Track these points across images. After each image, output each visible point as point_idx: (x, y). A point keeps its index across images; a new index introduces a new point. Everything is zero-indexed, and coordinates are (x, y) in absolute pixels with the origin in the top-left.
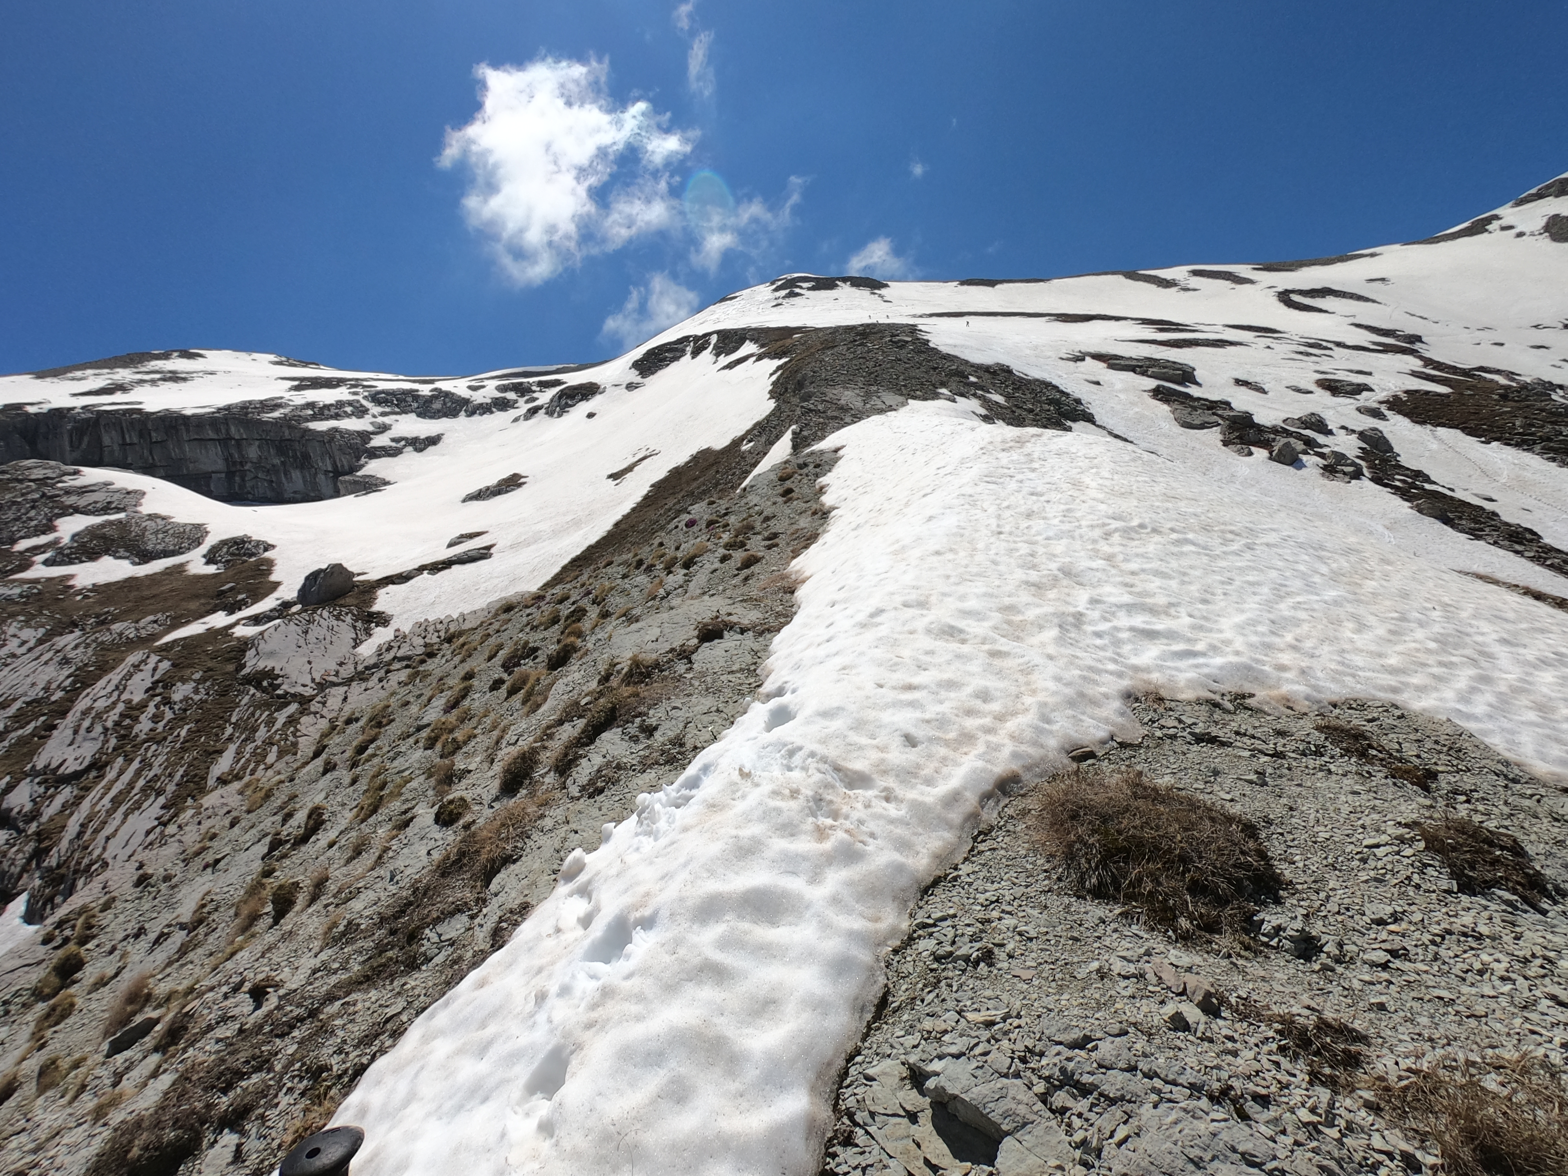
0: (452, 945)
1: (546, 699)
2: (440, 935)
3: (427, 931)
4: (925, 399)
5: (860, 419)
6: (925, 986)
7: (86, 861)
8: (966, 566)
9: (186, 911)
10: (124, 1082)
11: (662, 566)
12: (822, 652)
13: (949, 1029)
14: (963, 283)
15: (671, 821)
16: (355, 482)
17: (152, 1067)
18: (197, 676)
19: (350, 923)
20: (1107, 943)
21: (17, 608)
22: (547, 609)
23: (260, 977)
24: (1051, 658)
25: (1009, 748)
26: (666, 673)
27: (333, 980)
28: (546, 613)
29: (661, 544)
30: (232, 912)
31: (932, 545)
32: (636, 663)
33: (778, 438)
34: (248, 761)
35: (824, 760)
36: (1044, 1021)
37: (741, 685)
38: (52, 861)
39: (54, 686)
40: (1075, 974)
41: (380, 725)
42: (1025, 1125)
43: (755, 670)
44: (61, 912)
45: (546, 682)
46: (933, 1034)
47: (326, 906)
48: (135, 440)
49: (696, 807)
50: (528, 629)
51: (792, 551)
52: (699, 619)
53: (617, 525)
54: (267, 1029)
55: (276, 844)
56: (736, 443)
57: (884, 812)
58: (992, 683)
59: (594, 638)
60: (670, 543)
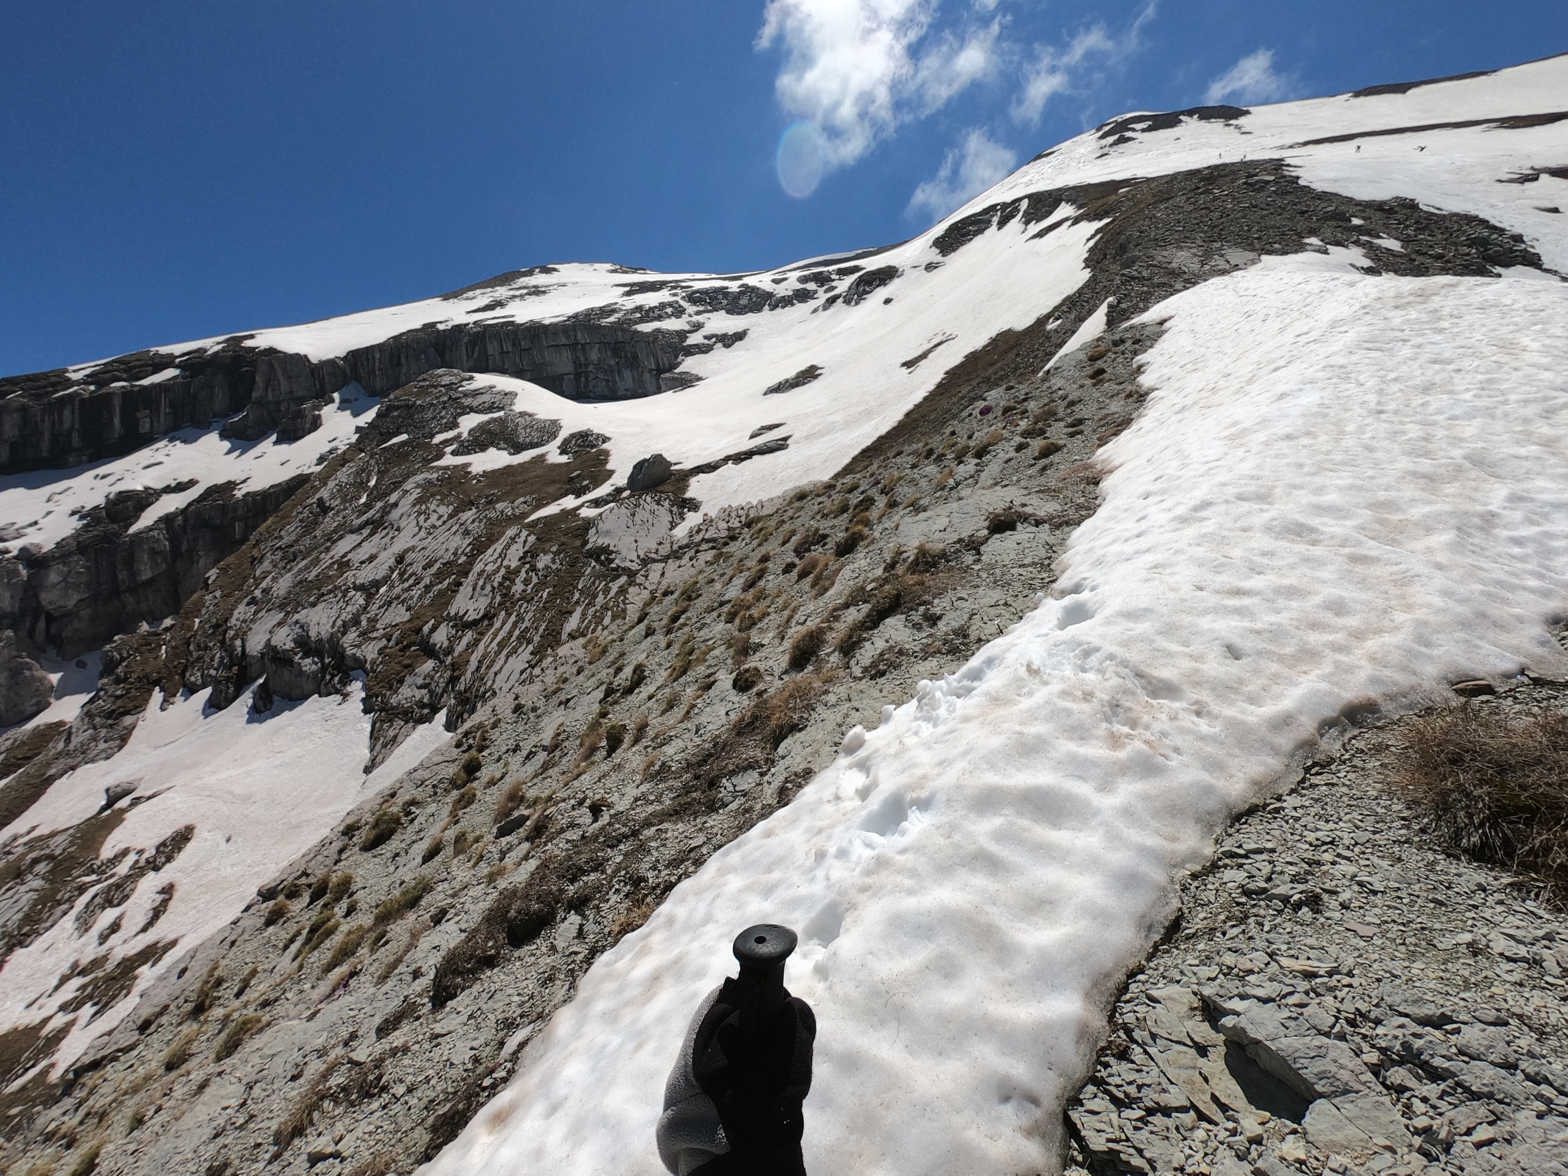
0: (744, 796)
1: (833, 584)
2: (735, 786)
3: (724, 781)
4: (1286, 253)
5: (1194, 284)
6: (1228, 918)
7: (482, 689)
8: (1328, 452)
9: (547, 737)
10: (507, 859)
11: (953, 455)
12: (1129, 548)
13: (1256, 969)
14: (1357, 94)
15: (951, 709)
16: (674, 379)
17: (525, 852)
18: (554, 549)
19: (663, 764)
20: (1487, 915)
21: (435, 489)
22: (837, 497)
23: (598, 797)
24: (1439, 567)
25: (1366, 671)
26: (953, 564)
27: (650, 809)
28: (836, 502)
29: (953, 433)
30: (578, 742)
31: (1282, 428)
32: (922, 552)
33: (1090, 313)
34: (590, 621)
35: (1125, 664)
36: (1386, 987)
37: (1032, 579)
38: (461, 687)
39: (459, 552)
40: (1435, 942)
41: (690, 598)
42: (1346, 1092)
43: (1049, 565)
44: (467, 725)
45: (834, 568)
46: (1235, 971)
47: (646, 747)
48: (510, 349)
49: (978, 699)
50: (818, 517)
51: (1099, 439)
52: (991, 510)
53: (908, 415)
54: (601, 839)
55: (609, 692)
56: (1041, 322)
57: (1194, 727)
58: (1350, 593)
59: (881, 527)
60: (962, 430)
